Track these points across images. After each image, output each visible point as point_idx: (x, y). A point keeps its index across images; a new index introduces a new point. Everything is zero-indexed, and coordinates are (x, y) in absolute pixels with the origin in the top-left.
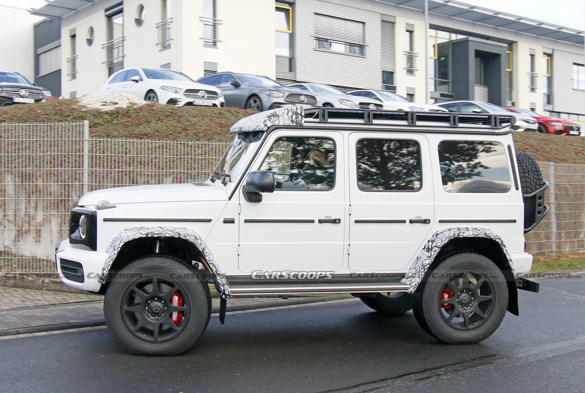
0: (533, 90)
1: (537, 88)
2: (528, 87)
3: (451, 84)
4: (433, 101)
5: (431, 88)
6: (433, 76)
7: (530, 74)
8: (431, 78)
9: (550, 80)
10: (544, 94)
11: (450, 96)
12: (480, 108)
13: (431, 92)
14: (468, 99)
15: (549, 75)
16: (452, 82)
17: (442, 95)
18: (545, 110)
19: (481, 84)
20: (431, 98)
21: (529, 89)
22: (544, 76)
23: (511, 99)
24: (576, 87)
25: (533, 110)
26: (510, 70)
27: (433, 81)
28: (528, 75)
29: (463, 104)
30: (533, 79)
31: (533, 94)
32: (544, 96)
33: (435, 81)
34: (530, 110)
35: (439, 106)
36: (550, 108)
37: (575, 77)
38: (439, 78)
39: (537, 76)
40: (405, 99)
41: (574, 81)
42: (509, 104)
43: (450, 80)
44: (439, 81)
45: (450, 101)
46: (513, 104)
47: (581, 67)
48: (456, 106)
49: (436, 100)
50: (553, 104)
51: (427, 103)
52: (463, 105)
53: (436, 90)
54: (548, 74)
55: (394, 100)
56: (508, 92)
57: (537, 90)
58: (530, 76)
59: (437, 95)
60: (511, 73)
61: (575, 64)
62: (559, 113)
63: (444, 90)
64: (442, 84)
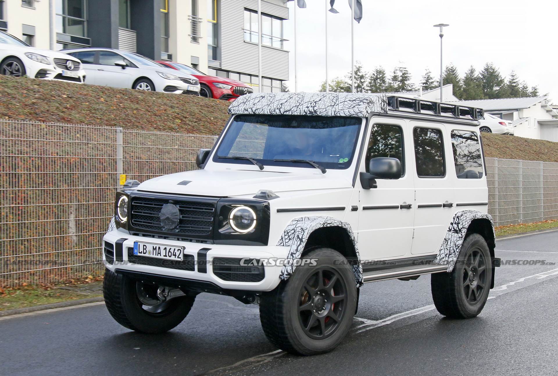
0: (195, 39)
1: (201, 38)
2: (189, 35)
3: (85, 23)
4: (61, 46)
5: (58, 28)
6: (61, 12)
7: (191, 18)
8: (57, 14)
9: (216, 28)
10: (209, 45)
11: (86, 42)
12: (125, 60)
13: (57, 33)
14: (110, 47)
15: (215, 22)
16: (87, 21)
17: (73, 39)
18: (210, 67)
19: (127, 28)
20: (58, 42)
21: (189, 39)
22: (209, 22)
23: (167, 50)
24: (248, 40)
25: (195, 66)
26: (166, 11)
27: (61, 19)
28: (189, 19)
29: (101, 53)
30: (195, 25)
31: (194, 45)
32: (208, 48)
33: (64, 18)
34: (191, 66)
35: (69, 54)
36: (216, 64)
37: (247, 27)
38: (69, 15)
39: (200, 22)
40: (21, 41)
41: (245, 31)
42: (165, 57)
43: (85, 19)
44: (69, 19)
45: (84, 47)
46: (170, 57)
47: (253, 14)
48: (93, 55)
49: (66, 46)
50: (220, 60)
51: (51, 48)
52: (102, 55)
53: (64, 31)
54: (214, 19)
55: (5, 42)
56: (163, 40)
57: (200, 40)
58: (191, 21)
59: (67, 39)
60: (167, 15)
61: (246, 9)
62: (228, 72)
63: (77, 31)
64: (75, 23)
